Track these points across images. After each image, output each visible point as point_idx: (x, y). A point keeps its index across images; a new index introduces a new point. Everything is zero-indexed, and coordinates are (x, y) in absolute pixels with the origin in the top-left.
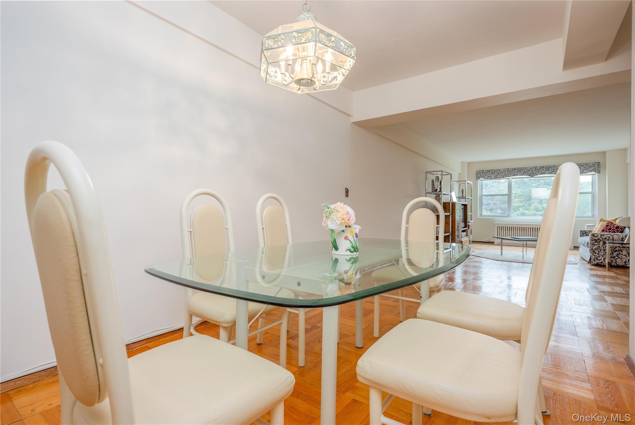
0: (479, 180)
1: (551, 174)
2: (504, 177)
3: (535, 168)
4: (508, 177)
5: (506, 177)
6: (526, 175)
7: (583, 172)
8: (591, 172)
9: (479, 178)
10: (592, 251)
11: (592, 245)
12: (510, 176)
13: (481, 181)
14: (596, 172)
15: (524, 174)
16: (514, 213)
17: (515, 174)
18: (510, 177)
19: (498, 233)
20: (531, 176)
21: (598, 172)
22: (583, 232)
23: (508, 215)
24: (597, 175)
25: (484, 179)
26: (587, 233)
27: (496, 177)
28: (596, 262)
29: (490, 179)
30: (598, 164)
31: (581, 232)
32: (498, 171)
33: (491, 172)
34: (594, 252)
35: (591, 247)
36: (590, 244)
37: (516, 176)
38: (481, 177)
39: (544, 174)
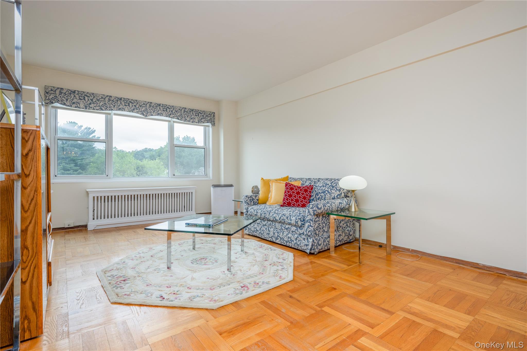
0: (50, 106)
1: (169, 117)
2: (103, 108)
3: (149, 103)
4: (110, 110)
5: (106, 109)
6: (137, 112)
9: (52, 103)
11: (314, 223)
12: (112, 110)
13: (53, 110)
14: (211, 124)
15: (134, 109)
17: (121, 107)
18: (110, 112)
20: (144, 115)
21: (213, 124)
22: (250, 198)
23: (107, 176)
24: (211, 127)
25: (63, 105)
26: (254, 199)
27: (87, 106)
28: (318, 248)
29: (76, 107)
30: (213, 114)
31: (248, 198)
32: (91, 96)
33: (77, 94)
34: (316, 234)
35: (313, 227)
36: (311, 222)
37: (123, 111)
38: (58, 102)
39: (161, 116)
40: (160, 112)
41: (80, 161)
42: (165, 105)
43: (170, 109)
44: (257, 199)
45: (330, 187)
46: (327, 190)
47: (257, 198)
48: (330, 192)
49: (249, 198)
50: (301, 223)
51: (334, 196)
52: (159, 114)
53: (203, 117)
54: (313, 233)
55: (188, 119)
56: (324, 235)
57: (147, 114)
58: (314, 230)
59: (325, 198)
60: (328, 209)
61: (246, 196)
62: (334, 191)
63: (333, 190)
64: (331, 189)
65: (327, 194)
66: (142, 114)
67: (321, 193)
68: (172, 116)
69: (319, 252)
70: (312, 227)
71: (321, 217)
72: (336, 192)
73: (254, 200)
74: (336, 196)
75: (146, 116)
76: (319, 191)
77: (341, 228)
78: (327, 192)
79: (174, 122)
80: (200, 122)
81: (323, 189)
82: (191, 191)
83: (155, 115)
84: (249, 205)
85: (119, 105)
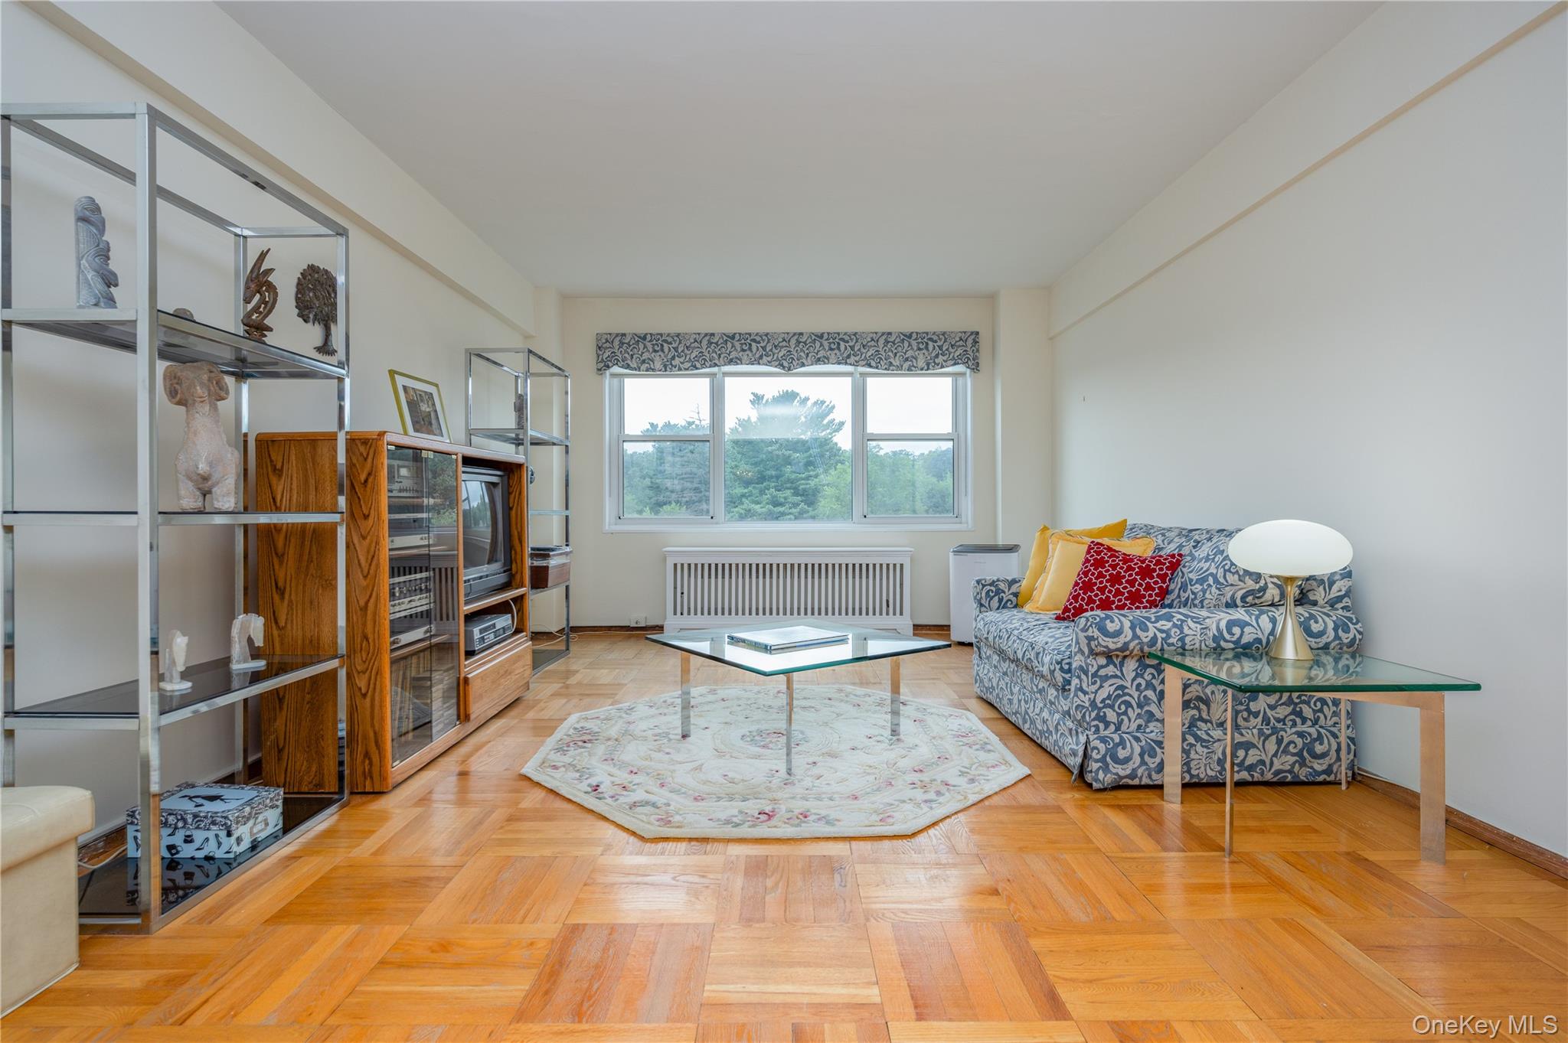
0: (608, 372)
1: (846, 363)
2: (698, 365)
3: (796, 337)
4: (711, 366)
5: (703, 366)
6: (769, 364)
7: (934, 362)
8: (955, 364)
9: (608, 367)
10: (1093, 715)
11: (1094, 683)
12: (716, 365)
13: (616, 381)
14: (968, 367)
15: (761, 357)
16: (732, 510)
17: (733, 355)
18: (715, 370)
19: (675, 588)
20: (784, 367)
21: (973, 367)
22: (988, 588)
23: (712, 518)
24: (970, 376)
25: (626, 369)
26: (1004, 592)
27: (668, 363)
28: (1111, 772)
29: (647, 370)
30: (973, 337)
31: (981, 586)
32: (674, 341)
33: (649, 342)
34: (1102, 719)
35: (1088, 693)
36: (1083, 677)
37: (737, 364)
38: (617, 364)
39: (825, 363)
40: (821, 355)
41: (803, 482)
42: (835, 333)
43: (848, 342)
44: (1015, 591)
45: (1224, 563)
46: (1215, 572)
47: (1014, 589)
48: (1222, 580)
49: (984, 586)
50: (1063, 678)
51: (1233, 596)
52: (819, 360)
53: (941, 350)
54: (1087, 713)
55: (896, 362)
56: (1148, 730)
57: (791, 362)
58: (1090, 705)
59: (1202, 602)
60: (1155, 637)
61: (978, 582)
62: (1236, 576)
63: (1231, 572)
64: (1225, 571)
65: (1211, 586)
66: (779, 364)
67: (1194, 584)
68: (852, 359)
69: (1118, 787)
70: (1085, 693)
71: (1131, 665)
72: (1240, 580)
73: (1002, 594)
74: (1239, 594)
75: (789, 370)
76: (1190, 575)
77: (1253, 721)
78: (1211, 580)
79: (862, 374)
80: (931, 367)
81: (1205, 569)
82: (898, 561)
83: (810, 363)
84: (983, 609)
85: (730, 352)
